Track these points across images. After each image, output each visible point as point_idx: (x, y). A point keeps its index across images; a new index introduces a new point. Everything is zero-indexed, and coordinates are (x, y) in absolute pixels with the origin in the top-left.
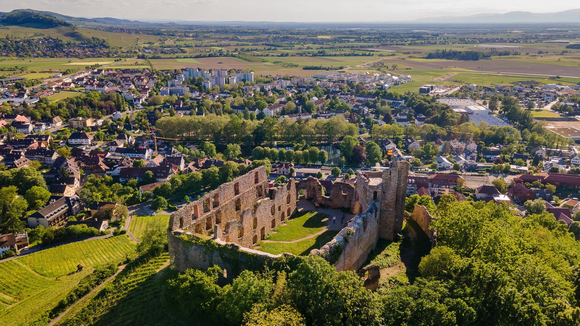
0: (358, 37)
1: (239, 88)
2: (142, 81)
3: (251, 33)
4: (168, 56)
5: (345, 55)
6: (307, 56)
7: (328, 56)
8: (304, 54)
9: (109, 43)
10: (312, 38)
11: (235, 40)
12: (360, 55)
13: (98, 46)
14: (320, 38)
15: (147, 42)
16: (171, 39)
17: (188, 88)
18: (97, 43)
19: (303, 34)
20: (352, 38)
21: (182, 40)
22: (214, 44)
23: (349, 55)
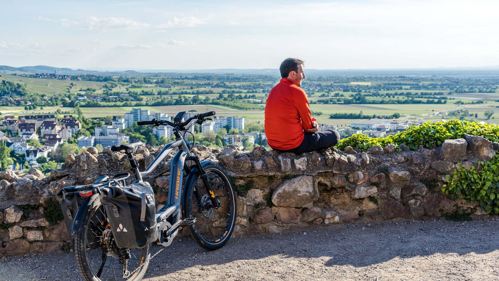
0: (415, 83)
1: (217, 137)
2: (52, 129)
3: (245, 80)
4: (112, 104)
5: (399, 102)
6: (336, 103)
7: (370, 103)
8: (331, 101)
9: (26, 89)
10: (342, 84)
11: (222, 86)
12: (424, 103)
13: (8, 93)
14: (354, 85)
15: (85, 88)
16: (123, 85)
17: (128, 137)
18: (8, 88)
19: (327, 80)
20: (406, 84)
21: (139, 87)
22: (188, 91)
23: (406, 102)
